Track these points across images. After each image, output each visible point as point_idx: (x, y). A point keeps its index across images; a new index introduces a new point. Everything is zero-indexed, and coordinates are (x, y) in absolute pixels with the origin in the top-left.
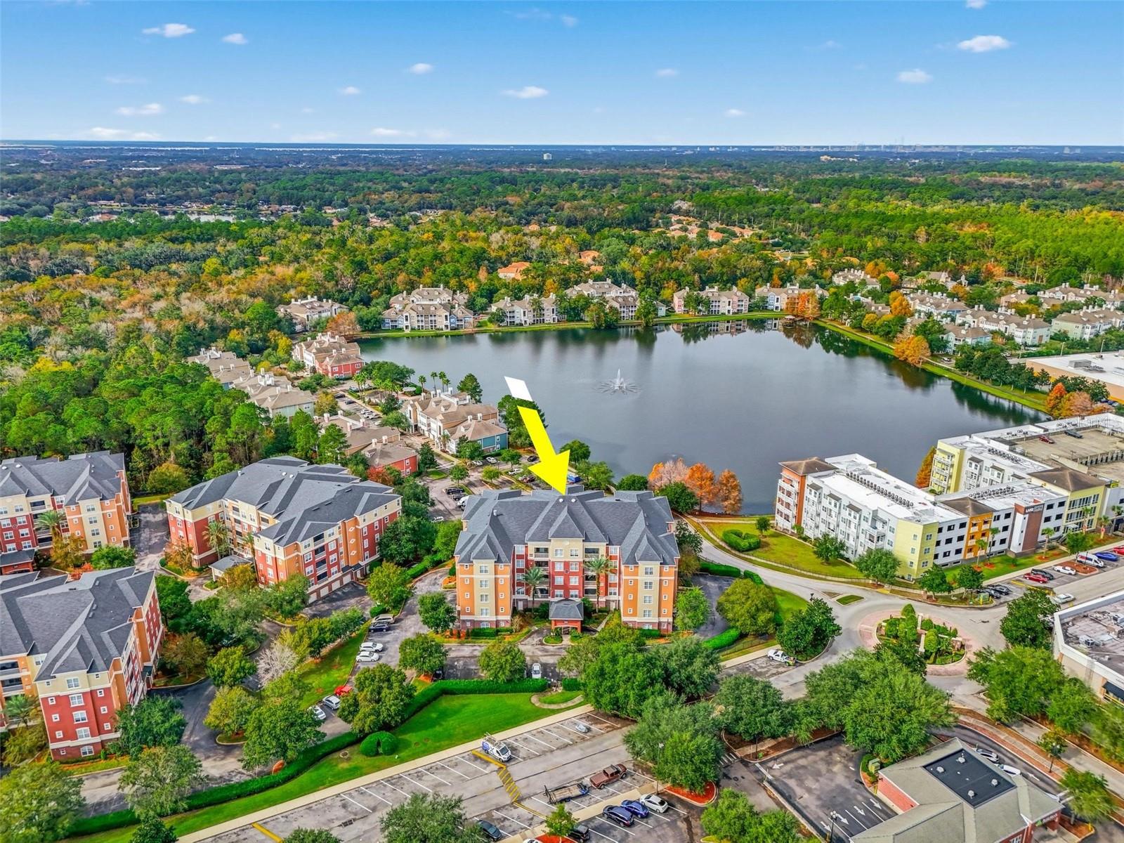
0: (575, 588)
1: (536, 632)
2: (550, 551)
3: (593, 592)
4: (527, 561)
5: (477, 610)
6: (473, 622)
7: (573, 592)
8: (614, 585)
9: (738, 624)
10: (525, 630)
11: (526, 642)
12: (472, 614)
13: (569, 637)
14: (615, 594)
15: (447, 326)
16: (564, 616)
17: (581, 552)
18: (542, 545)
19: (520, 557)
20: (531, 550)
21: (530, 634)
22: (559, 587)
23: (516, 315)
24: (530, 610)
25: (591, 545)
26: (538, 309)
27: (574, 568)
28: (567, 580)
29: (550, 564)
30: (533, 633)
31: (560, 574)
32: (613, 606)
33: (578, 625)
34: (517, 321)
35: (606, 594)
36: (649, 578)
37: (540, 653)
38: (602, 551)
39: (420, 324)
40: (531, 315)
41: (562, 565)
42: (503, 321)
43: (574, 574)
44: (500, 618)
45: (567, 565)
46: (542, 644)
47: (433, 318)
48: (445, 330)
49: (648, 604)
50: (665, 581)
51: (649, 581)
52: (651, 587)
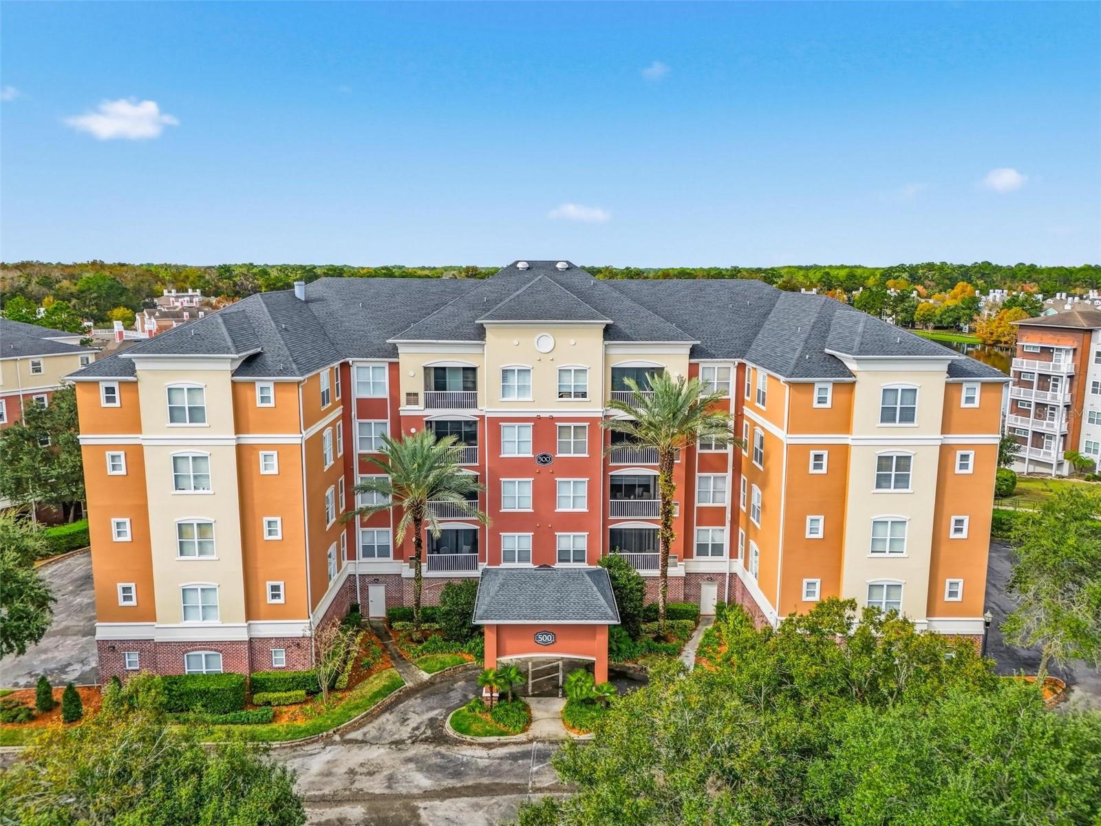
0: (572, 522)
1: (422, 689)
2: (482, 379)
3: (642, 540)
4: (397, 421)
5: (165, 595)
6: (148, 648)
7: (568, 541)
8: (715, 517)
10: (375, 683)
11: (371, 729)
12: (146, 613)
13: (559, 704)
14: (717, 550)
16: (536, 612)
17: (597, 384)
18: (452, 356)
19: (370, 409)
20: (412, 380)
21: (394, 697)
22: (516, 522)
24: (407, 616)
25: (631, 356)
27: (571, 448)
28: (544, 494)
29: (484, 434)
30: (410, 693)
31: (517, 468)
32: (709, 599)
33: (596, 651)
35: (687, 554)
36: (896, 440)
37: (424, 782)
41: (528, 433)
43: (574, 468)
44: (266, 629)
45: (544, 428)
46: (439, 738)
49: (887, 554)
50: (959, 453)
51: (895, 452)
52: (902, 481)
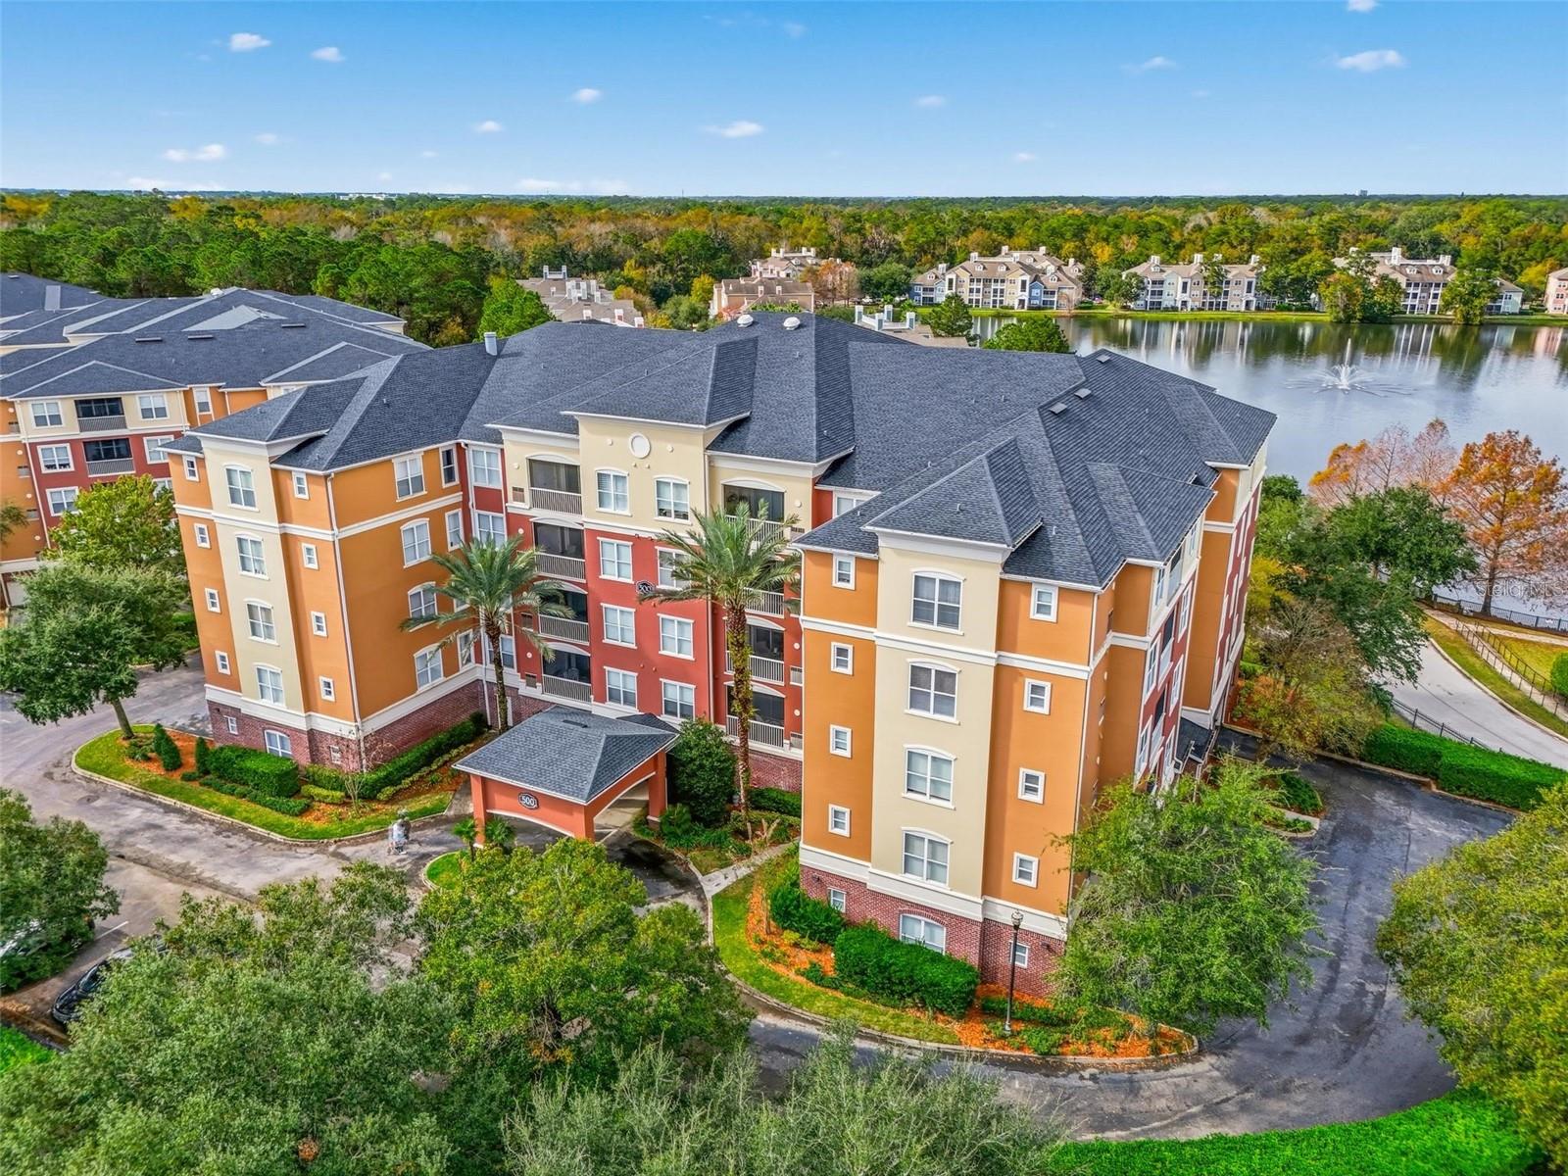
0: (679, 672)
9: (1516, 1087)
15: (1022, 302)
18: (550, 449)
22: (621, 657)
23: (1166, 288)
26: (1217, 281)
28: (648, 630)
34: (1167, 302)
36: (935, 647)
38: (798, 504)
39: (974, 297)
40: (1198, 292)
42: (1136, 297)
47: (999, 286)
48: (1017, 309)
49: (926, 799)
50: (1029, 682)
51: (935, 665)
52: (945, 705)
